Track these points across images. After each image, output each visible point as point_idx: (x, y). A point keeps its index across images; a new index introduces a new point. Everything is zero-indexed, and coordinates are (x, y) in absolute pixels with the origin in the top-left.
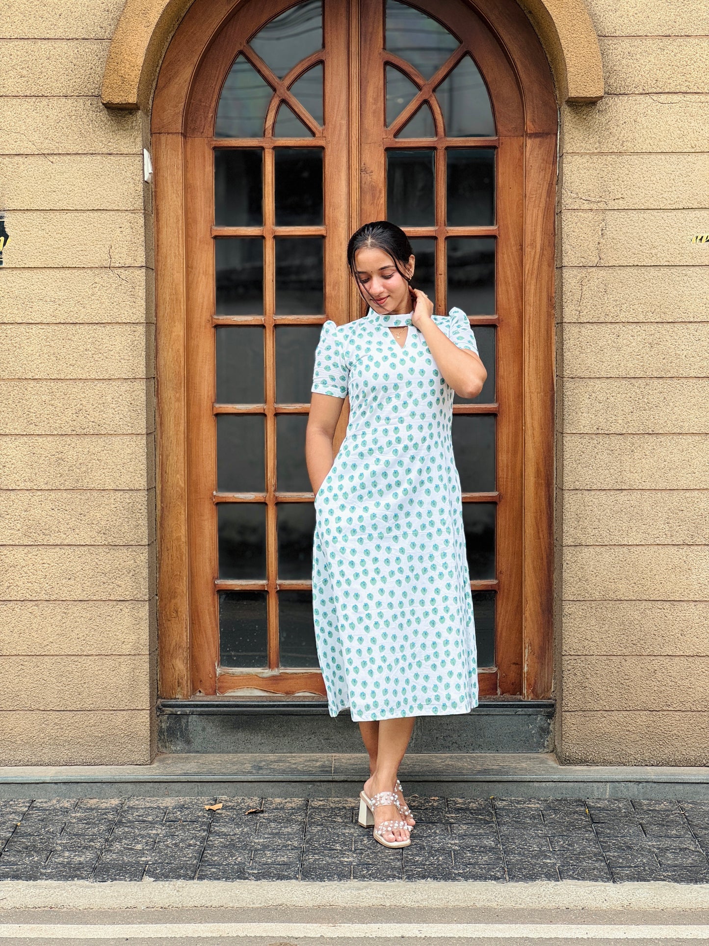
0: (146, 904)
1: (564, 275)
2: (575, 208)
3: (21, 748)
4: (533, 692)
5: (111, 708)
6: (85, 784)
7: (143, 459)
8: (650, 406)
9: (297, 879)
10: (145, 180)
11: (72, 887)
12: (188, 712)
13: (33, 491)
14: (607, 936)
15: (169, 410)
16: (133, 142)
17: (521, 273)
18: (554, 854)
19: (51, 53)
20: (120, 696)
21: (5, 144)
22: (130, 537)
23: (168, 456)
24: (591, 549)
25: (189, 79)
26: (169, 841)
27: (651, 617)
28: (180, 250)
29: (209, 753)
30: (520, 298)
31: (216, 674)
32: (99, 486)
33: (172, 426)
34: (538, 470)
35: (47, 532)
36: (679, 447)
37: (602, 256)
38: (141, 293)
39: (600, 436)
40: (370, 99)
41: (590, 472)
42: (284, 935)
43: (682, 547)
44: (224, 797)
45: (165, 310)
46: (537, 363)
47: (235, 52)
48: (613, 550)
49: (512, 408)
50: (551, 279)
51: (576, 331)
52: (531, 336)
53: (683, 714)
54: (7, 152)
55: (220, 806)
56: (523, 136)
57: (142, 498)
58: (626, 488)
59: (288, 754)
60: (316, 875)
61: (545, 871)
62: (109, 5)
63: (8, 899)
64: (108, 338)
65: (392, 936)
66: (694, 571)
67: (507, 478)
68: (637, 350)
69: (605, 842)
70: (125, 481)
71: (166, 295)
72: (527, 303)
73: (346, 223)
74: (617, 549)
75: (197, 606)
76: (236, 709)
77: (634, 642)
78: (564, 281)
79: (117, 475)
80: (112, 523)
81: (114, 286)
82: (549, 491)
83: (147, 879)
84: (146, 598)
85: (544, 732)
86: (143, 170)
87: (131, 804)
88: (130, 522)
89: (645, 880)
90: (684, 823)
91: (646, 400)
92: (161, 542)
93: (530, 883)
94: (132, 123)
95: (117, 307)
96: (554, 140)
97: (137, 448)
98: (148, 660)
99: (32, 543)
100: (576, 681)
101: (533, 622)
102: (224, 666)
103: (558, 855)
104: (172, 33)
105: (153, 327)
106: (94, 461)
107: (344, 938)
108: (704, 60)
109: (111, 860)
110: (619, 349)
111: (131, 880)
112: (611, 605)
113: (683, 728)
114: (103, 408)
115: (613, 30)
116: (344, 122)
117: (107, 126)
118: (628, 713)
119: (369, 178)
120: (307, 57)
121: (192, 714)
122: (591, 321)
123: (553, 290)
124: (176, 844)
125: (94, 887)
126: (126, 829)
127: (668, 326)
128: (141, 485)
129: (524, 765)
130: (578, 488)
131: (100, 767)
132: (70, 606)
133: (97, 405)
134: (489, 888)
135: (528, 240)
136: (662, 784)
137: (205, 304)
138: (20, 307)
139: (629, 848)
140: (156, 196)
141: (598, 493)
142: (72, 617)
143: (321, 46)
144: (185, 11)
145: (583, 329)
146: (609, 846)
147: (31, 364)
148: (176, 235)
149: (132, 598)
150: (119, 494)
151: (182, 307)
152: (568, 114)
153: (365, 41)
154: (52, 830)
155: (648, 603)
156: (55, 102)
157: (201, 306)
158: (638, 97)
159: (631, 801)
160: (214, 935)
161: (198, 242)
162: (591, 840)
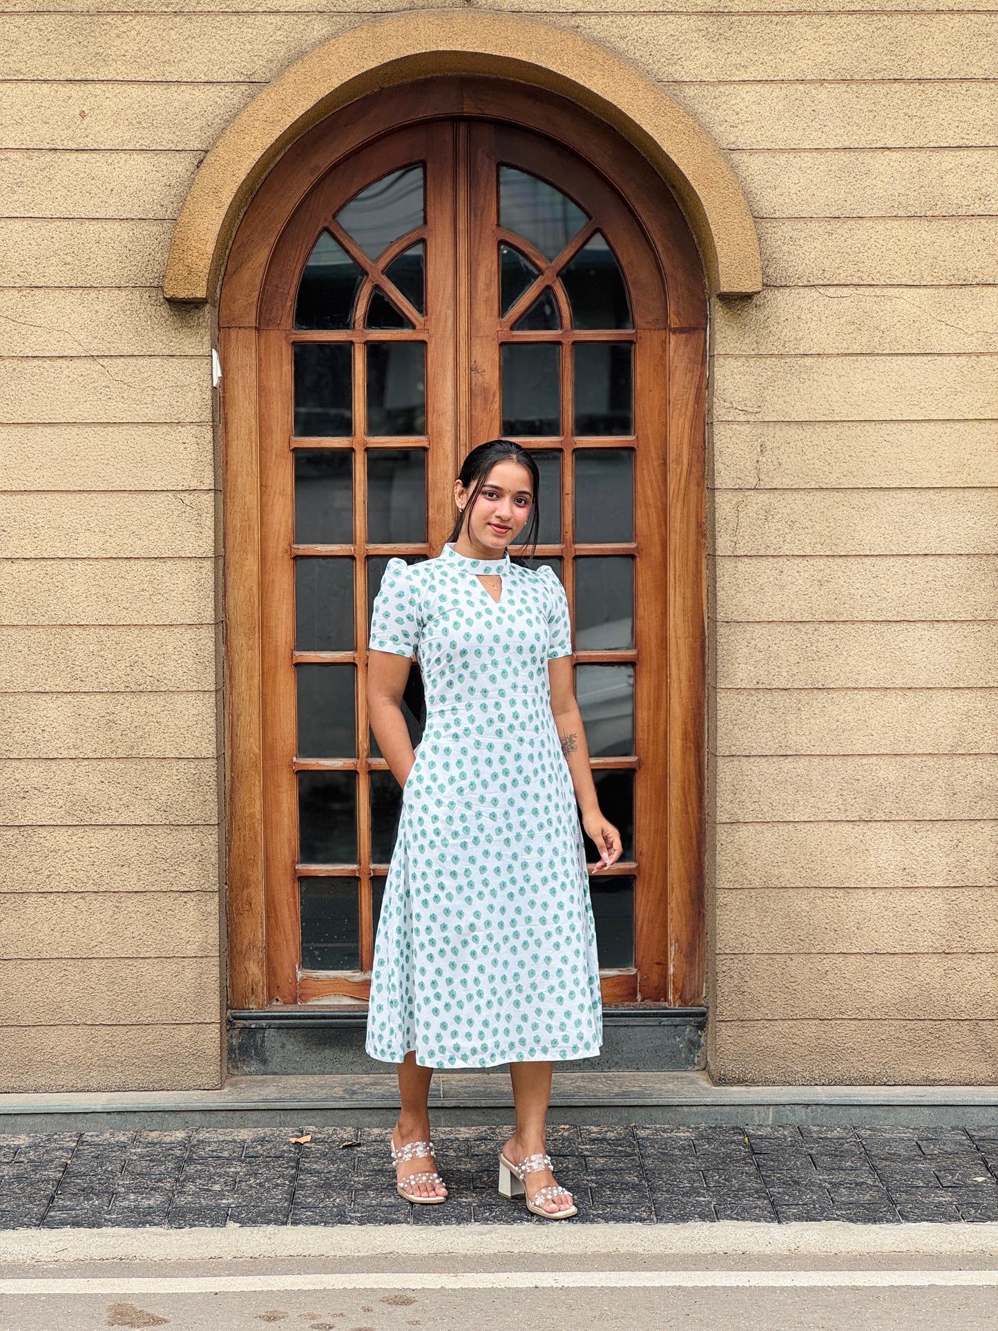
0: (232, 1254)
1: (716, 499)
2: (730, 419)
3: (65, 1070)
4: (680, 997)
5: (173, 1022)
6: (144, 1114)
7: (212, 721)
8: (820, 655)
9: (408, 1223)
10: (214, 385)
11: (144, 1235)
12: (264, 1025)
13: (79, 760)
14: (771, 1284)
15: (241, 660)
16: (200, 342)
17: (664, 493)
18: (708, 1190)
19: (101, 235)
20: (184, 1006)
21: (46, 344)
22: (196, 815)
23: (239, 716)
24: (750, 827)
25: (265, 263)
26: (252, 1180)
27: (822, 907)
28: (254, 466)
29: (289, 1074)
30: (663, 523)
31: (296, 979)
32: (158, 753)
33: (244, 679)
34: (686, 732)
35: (95, 809)
36: (855, 704)
37: (762, 477)
38: (209, 522)
39: (760, 691)
40: (481, 285)
41: (749, 735)
42: (398, 1286)
43: (858, 824)
44: (312, 1128)
45: (235, 540)
46: (684, 602)
47: (320, 228)
48: (776, 828)
49: (654, 655)
50: (700, 501)
51: (732, 566)
52: (678, 570)
53: (860, 1023)
54: (48, 355)
55: (308, 1138)
56: (665, 329)
57: (210, 768)
58: (791, 753)
59: (386, 1075)
60: (430, 1219)
61: (699, 1210)
62: (171, 178)
63: (70, 1249)
64: (169, 576)
65: (524, 1286)
66: (871, 852)
67: (648, 740)
68: (804, 589)
69: (769, 1177)
70: (189, 748)
71: (236, 521)
72: (672, 530)
73: (453, 432)
74: (781, 827)
75: (273, 897)
76: (323, 1021)
77: (802, 938)
78: (716, 506)
79: (179, 740)
80: (174, 798)
81: (176, 513)
82: (699, 756)
83: (231, 1225)
84: (216, 888)
85: (695, 1046)
86: (212, 374)
87: (201, 1136)
88: (196, 797)
89: (815, 1220)
90: (861, 1153)
91: (815, 649)
92: (231, 819)
93: (682, 1224)
94: (199, 318)
95: (179, 538)
96: (703, 336)
97: (204, 708)
98: (217, 963)
99: (77, 823)
100: (732, 985)
101: (680, 914)
102: (307, 968)
103: (713, 1192)
104: (245, 209)
105: (221, 561)
106: (153, 724)
107: (469, 1289)
108: (880, 246)
109: (186, 1203)
110: (782, 588)
111: (212, 1226)
112: (774, 893)
113: (860, 1040)
114: (163, 660)
115: (772, 211)
116: (450, 312)
117: (168, 322)
118: (794, 1022)
119: (480, 378)
120: (407, 235)
121: (269, 1028)
122: (749, 554)
123: (704, 515)
124: (260, 1183)
125: (170, 1235)
126: (199, 1167)
127: (840, 561)
128: (210, 752)
129: (671, 1086)
130: (734, 753)
131: (161, 1092)
132: (123, 899)
133: (155, 656)
134: (635, 1231)
135: (672, 454)
136: (835, 1107)
137: (282, 531)
138: (63, 538)
139: (796, 1183)
140: (224, 402)
141: (759, 759)
142: (126, 912)
143: (421, 222)
144: (261, 182)
145: (740, 563)
146: (773, 1180)
147: (77, 607)
148: (249, 448)
149: (199, 888)
150: (182, 763)
151: (256, 537)
152: (720, 309)
153: (476, 216)
154: (110, 1169)
155: (817, 890)
156: (106, 294)
157: (277, 534)
158: (802, 290)
159: (798, 1128)
160: (317, 1288)
161: (274, 457)
162: (752, 1174)
